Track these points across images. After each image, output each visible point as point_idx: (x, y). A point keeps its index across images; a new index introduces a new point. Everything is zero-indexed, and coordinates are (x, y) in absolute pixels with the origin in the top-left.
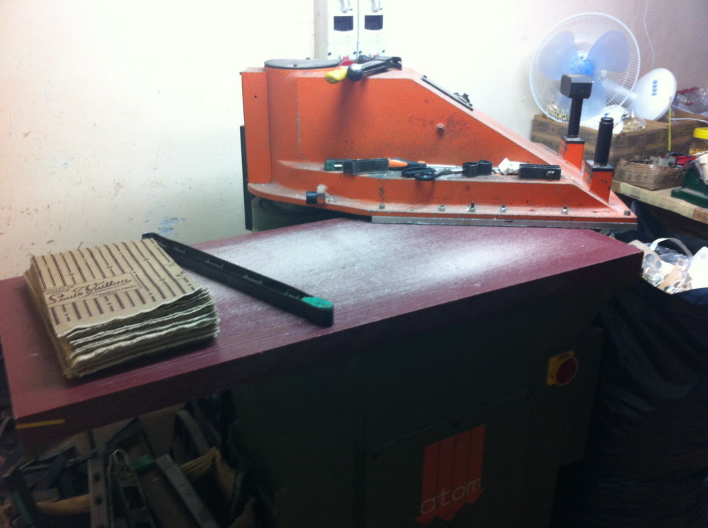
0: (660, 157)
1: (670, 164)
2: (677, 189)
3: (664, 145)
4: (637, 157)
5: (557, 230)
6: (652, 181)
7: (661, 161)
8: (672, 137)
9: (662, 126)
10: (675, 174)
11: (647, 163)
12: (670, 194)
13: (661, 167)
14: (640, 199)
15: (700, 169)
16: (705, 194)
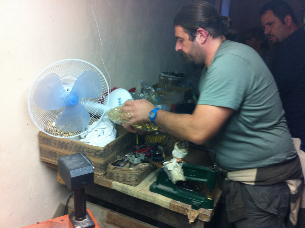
0: (134, 157)
2: (154, 186)
4: (118, 157)
6: (134, 180)
7: (136, 160)
12: (148, 188)
14: (128, 194)
15: (168, 173)
16: (175, 190)
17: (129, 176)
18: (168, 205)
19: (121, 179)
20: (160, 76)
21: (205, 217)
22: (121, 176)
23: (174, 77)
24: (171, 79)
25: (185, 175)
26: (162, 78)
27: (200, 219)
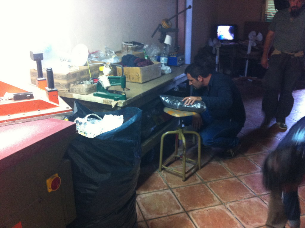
0: (87, 81)
1: (91, 83)
2: (95, 93)
3: (88, 75)
4: (78, 82)
5: (37, 121)
6: (85, 91)
7: (88, 83)
8: (91, 72)
9: (86, 68)
10: (94, 87)
11: (82, 84)
12: (93, 95)
13: (87, 85)
14: (82, 100)
15: (102, 83)
16: (106, 93)
17: (82, 89)
18: (103, 101)
19: (78, 92)
20: (122, 45)
21: (121, 104)
22: (77, 90)
23: (132, 44)
24: (130, 46)
25: (110, 83)
26: (124, 46)
27: (118, 105)
